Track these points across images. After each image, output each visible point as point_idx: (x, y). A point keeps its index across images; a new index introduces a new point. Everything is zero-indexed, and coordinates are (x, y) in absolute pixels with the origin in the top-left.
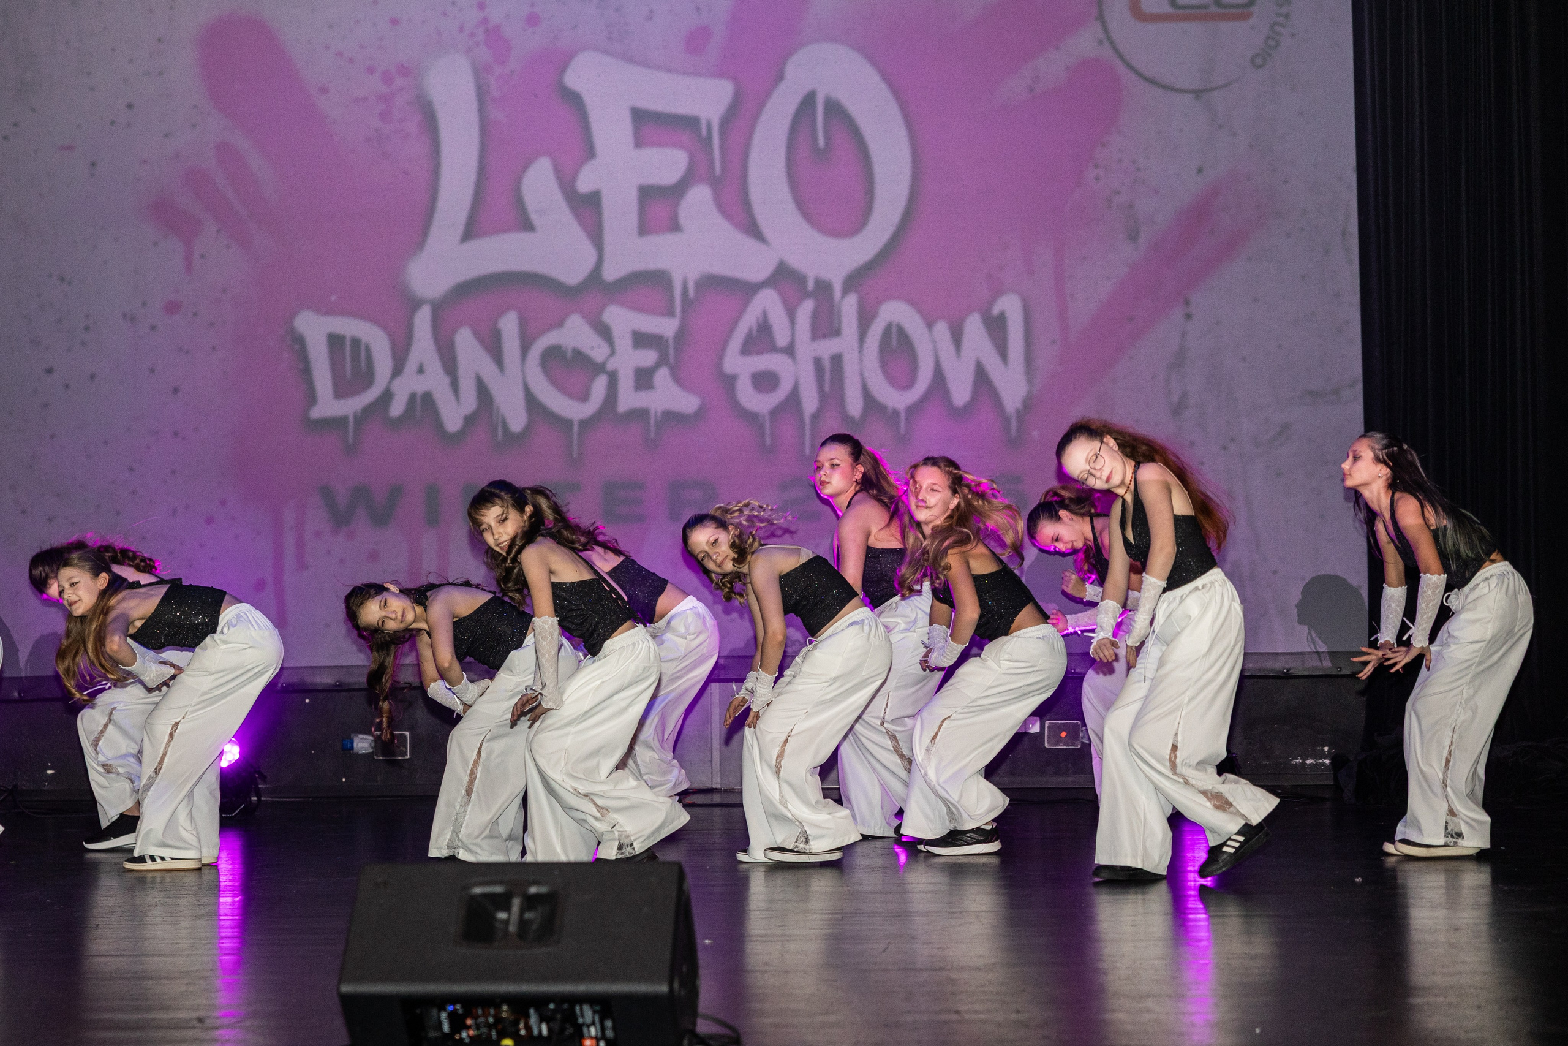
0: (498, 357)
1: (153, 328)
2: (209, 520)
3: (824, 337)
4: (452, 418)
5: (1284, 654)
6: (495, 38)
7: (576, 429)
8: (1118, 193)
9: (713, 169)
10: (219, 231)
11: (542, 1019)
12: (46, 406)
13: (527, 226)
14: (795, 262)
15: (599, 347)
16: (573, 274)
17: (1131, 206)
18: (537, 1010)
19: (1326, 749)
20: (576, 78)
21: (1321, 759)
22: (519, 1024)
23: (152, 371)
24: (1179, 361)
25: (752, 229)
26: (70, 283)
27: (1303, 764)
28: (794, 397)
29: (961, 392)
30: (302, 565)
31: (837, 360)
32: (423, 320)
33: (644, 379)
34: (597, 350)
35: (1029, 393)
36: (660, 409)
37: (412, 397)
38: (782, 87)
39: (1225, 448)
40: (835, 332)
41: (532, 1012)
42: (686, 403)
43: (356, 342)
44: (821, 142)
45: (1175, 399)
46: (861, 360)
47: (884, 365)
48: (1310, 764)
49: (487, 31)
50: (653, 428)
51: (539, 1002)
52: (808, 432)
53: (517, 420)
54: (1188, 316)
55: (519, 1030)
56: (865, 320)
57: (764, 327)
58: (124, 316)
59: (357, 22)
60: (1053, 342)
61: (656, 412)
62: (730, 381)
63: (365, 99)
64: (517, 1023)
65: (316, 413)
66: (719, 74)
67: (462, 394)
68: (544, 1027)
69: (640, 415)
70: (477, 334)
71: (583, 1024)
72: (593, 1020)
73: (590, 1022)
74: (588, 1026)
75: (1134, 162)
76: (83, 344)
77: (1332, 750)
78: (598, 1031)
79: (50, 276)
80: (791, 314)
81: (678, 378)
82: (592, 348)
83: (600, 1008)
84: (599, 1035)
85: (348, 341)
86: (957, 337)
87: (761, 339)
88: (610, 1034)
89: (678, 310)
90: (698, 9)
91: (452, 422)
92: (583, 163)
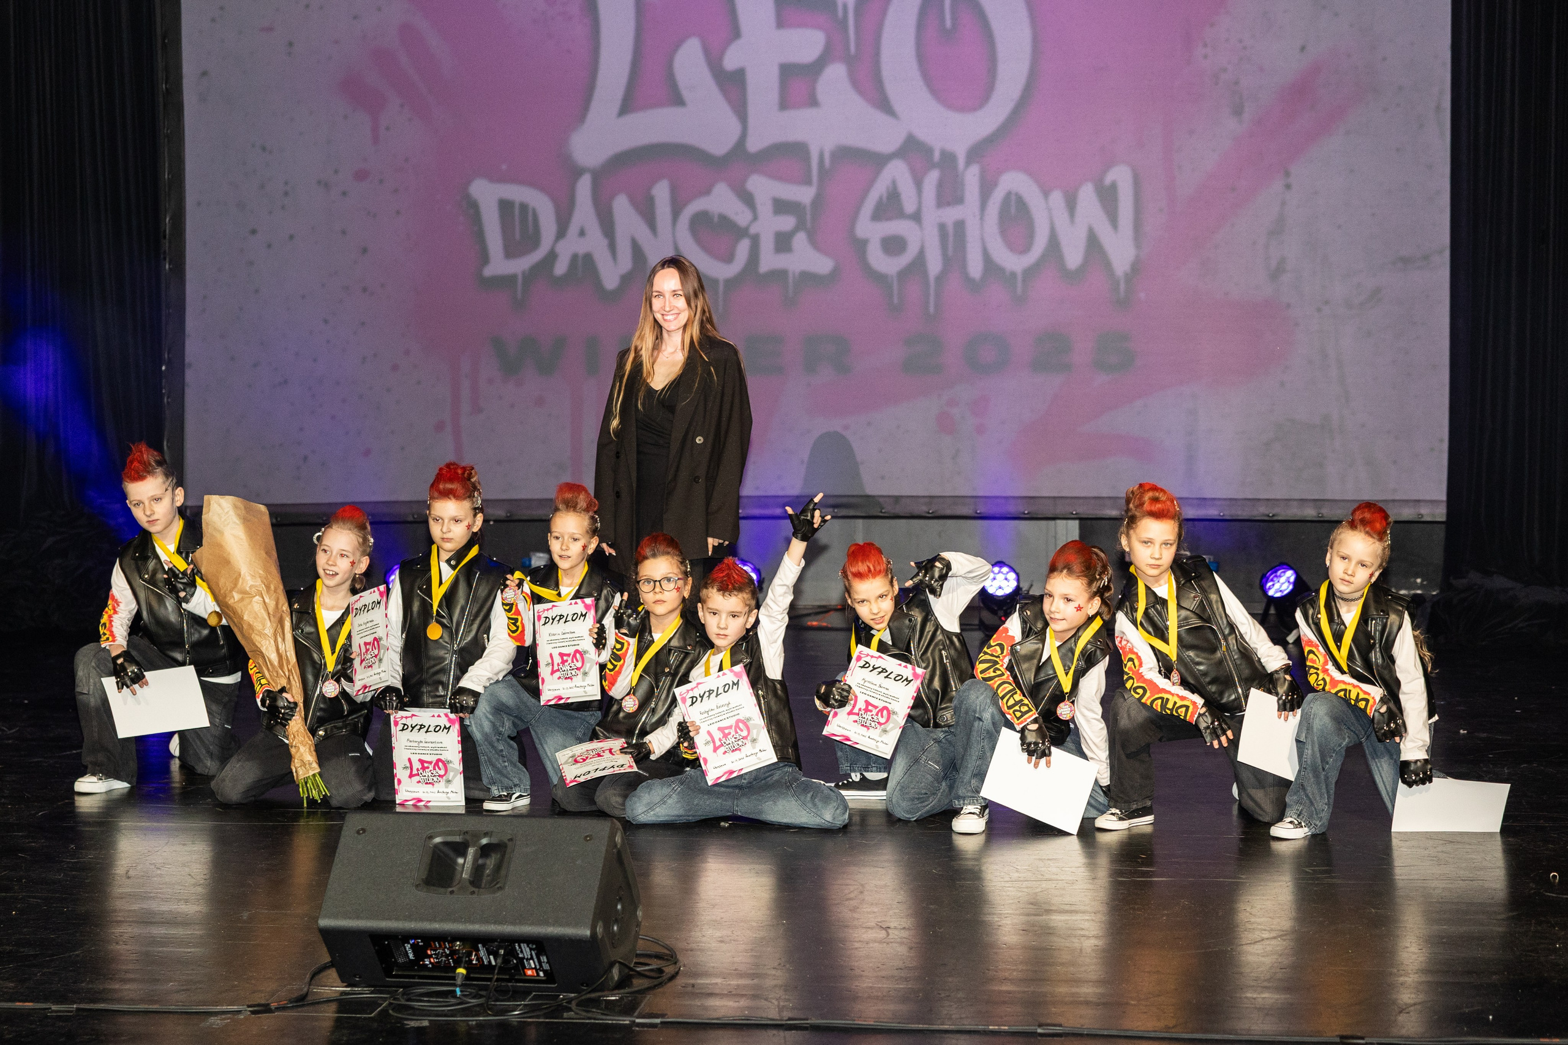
0: (651, 221)
1: (344, 194)
2: (395, 368)
3: (949, 204)
4: (610, 278)
7: (722, 288)
8: (1225, 70)
9: (847, 48)
10: (402, 106)
11: (489, 953)
12: (251, 263)
13: (678, 100)
14: (922, 135)
15: (743, 213)
16: (719, 147)
17: (1236, 83)
18: (484, 946)
19: (1419, 580)
23: (344, 232)
24: (1278, 229)
25: (884, 105)
26: (271, 152)
28: (920, 261)
29: (1073, 257)
30: (477, 409)
31: (960, 225)
32: (584, 188)
34: (740, 215)
35: (1137, 256)
36: (798, 271)
37: (575, 257)
39: (1319, 310)
40: (959, 200)
41: (480, 945)
42: (822, 265)
43: (524, 207)
44: (948, 23)
45: (1274, 264)
46: (982, 226)
47: (1004, 232)
50: (790, 288)
51: (485, 939)
54: (1288, 187)
55: (472, 960)
56: (987, 188)
57: (894, 195)
58: (319, 182)
60: (1161, 210)
61: (794, 273)
62: (861, 246)
64: (469, 955)
65: (488, 271)
67: (619, 255)
68: (492, 957)
69: (780, 275)
70: (633, 201)
71: (524, 958)
72: (531, 955)
73: (529, 957)
74: (528, 960)
75: (1241, 41)
76: (283, 207)
77: (1425, 583)
78: (537, 964)
79: (253, 146)
80: (919, 184)
81: (813, 241)
82: (737, 214)
83: (534, 946)
84: (538, 967)
85: (517, 206)
86: (1071, 204)
87: (889, 208)
88: (546, 967)
89: (815, 179)
91: (610, 280)
92: (729, 42)
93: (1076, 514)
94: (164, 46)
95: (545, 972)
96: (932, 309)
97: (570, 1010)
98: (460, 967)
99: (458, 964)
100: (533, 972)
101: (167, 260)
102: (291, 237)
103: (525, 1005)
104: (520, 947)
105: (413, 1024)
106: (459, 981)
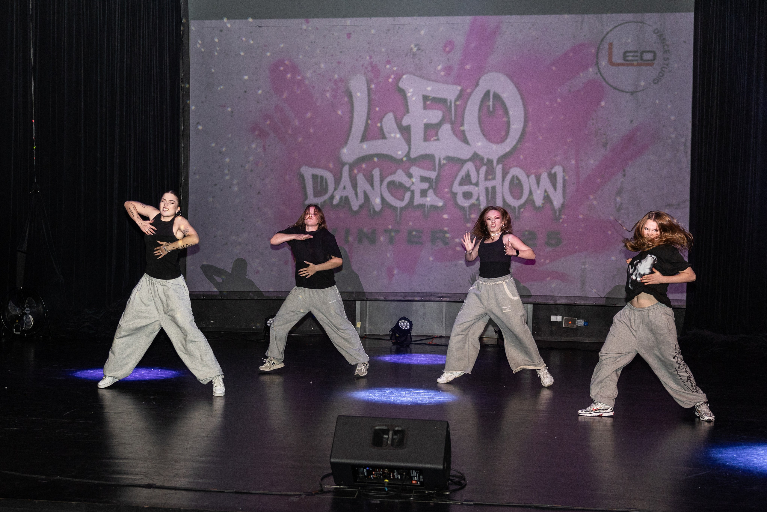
0: (372, 185)
1: (251, 171)
3: (489, 180)
4: (355, 206)
6: (374, 68)
7: (399, 210)
8: (600, 129)
9: (451, 118)
10: (275, 137)
11: (398, 474)
12: (214, 197)
13: (384, 137)
14: (479, 152)
15: (408, 181)
16: (399, 155)
17: (605, 134)
18: (397, 471)
20: (403, 84)
23: (251, 186)
24: (620, 192)
25: (465, 140)
26: (223, 154)
28: (477, 202)
29: (539, 201)
31: (494, 188)
32: (346, 170)
35: (564, 202)
37: (341, 197)
38: (478, 88)
40: (494, 178)
41: (395, 471)
42: (439, 202)
43: (322, 178)
44: (491, 109)
45: (618, 206)
46: (502, 189)
47: (511, 191)
49: (372, 67)
50: (426, 211)
51: (398, 468)
53: (378, 207)
54: (624, 175)
55: (391, 476)
57: (468, 176)
58: (242, 166)
59: (325, 62)
60: (574, 184)
61: (428, 205)
62: (455, 195)
63: (328, 91)
64: (390, 474)
66: (456, 83)
67: (359, 197)
69: (422, 206)
70: (365, 176)
72: (416, 475)
74: (414, 477)
75: (607, 118)
76: (227, 176)
78: (418, 478)
79: (216, 151)
80: (478, 171)
81: (435, 193)
82: (406, 182)
83: (418, 472)
84: (418, 480)
85: (319, 177)
86: (538, 181)
87: (466, 180)
89: (437, 169)
90: (448, 59)
91: (355, 207)
92: (405, 115)
93: (537, 302)
94: (183, 112)
95: (421, 482)
97: (434, 498)
98: (386, 479)
99: (385, 478)
100: (415, 482)
102: (230, 187)
103: (414, 495)
104: (412, 472)
105: (374, 502)
106: (386, 485)
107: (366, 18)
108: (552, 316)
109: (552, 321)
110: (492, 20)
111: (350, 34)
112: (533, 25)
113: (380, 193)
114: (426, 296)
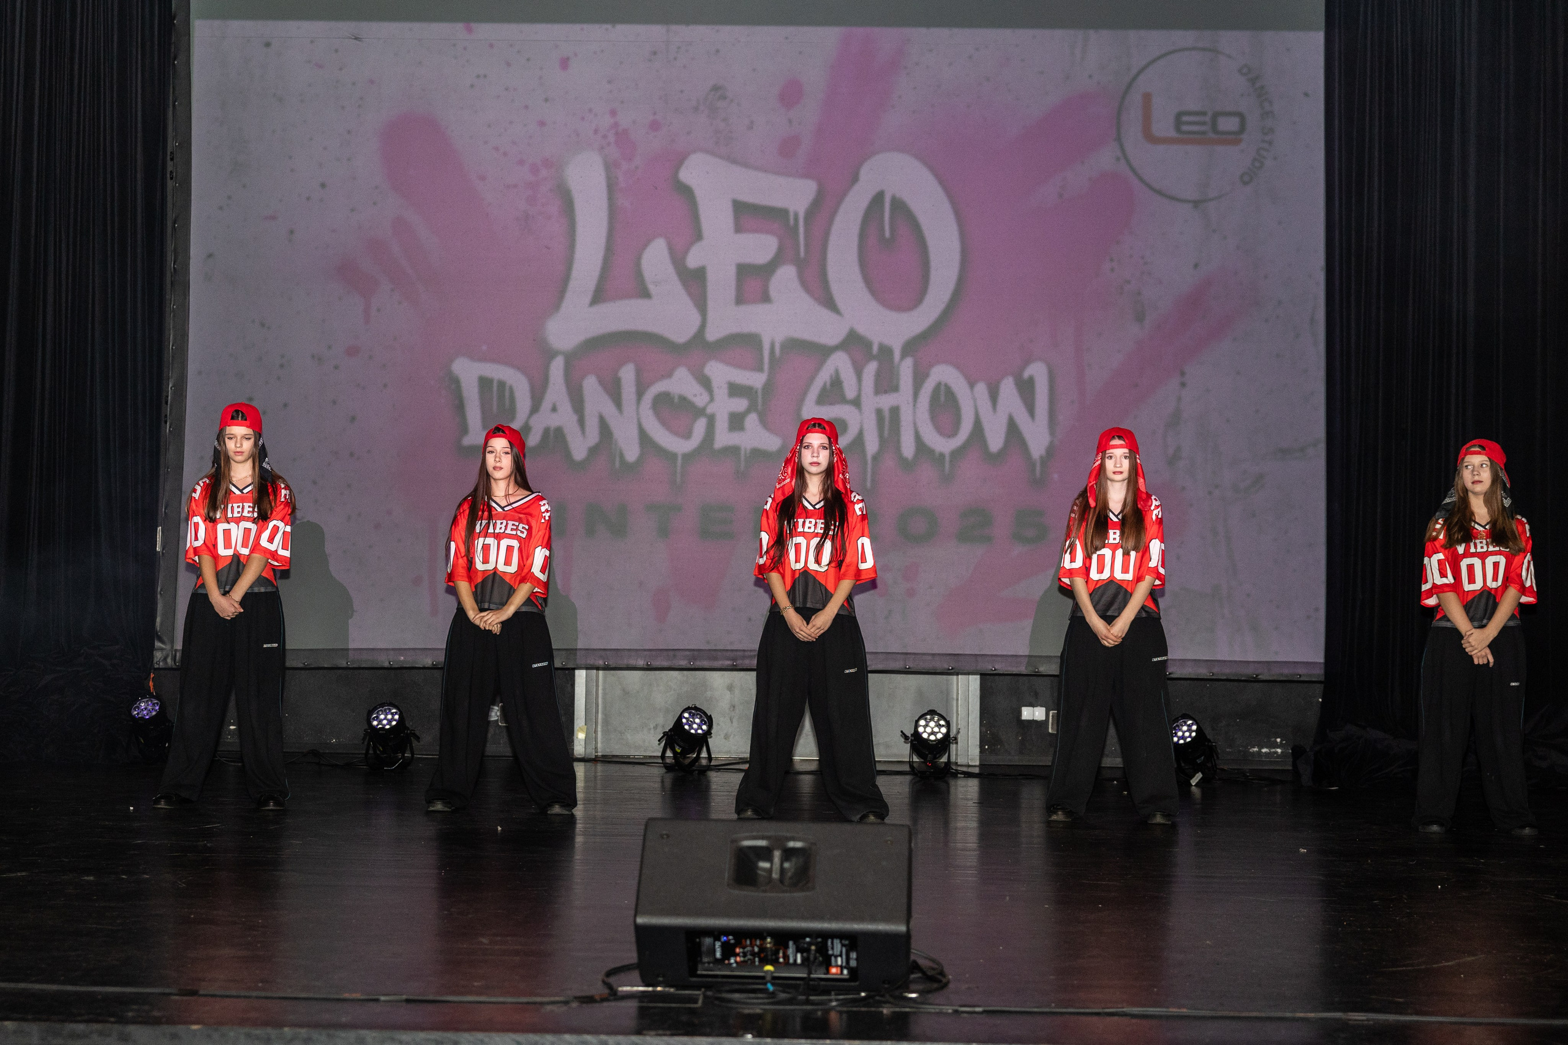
0: (618, 402)
1: (336, 367)
2: (377, 527)
3: (886, 392)
4: (579, 450)
5: (1253, 662)
6: (622, 138)
7: (679, 461)
8: (1128, 282)
9: (797, 252)
10: (392, 290)
11: (798, 950)
13: (645, 294)
14: (862, 330)
15: (701, 395)
16: (681, 334)
17: (1139, 294)
18: (795, 943)
19: (1279, 740)
20: (689, 174)
21: (1274, 748)
22: (779, 953)
23: (334, 402)
24: (1174, 421)
25: (829, 302)
26: (269, 328)
27: (1259, 752)
28: (858, 442)
29: (995, 441)
31: (895, 411)
32: (557, 368)
33: (736, 422)
34: (699, 398)
35: (1051, 442)
36: (749, 447)
37: (547, 431)
38: (856, 188)
39: (1210, 493)
40: (895, 389)
41: (791, 943)
42: (770, 442)
43: (502, 384)
44: (887, 234)
45: (1171, 451)
46: (914, 412)
47: (934, 418)
48: (1265, 753)
49: (617, 134)
50: (743, 465)
51: (797, 936)
52: (869, 470)
53: (632, 453)
54: (1183, 385)
55: (778, 958)
56: (919, 379)
57: (836, 382)
58: (313, 357)
59: (511, 123)
60: (1072, 402)
61: (746, 450)
63: (515, 186)
64: (776, 953)
65: (467, 441)
66: (806, 175)
67: (588, 430)
68: (799, 956)
69: (732, 451)
70: (601, 382)
71: (833, 955)
72: (841, 952)
73: (839, 953)
74: (836, 957)
75: (1143, 257)
76: (279, 378)
77: (1284, 742)
78: (844, 960)
79: (253, 321)
80: (859, 373)
81: (764, 423)
82: (695, 395)
83: (847, 942)
84: (844, 964)
85: (496, 384)
86: (994, 396)
87: (833, 393)
88: (853, 963)
89: (766, 366)
90: (790, 121)
91: (579, 452)
92: (692, 244)
93: (995, 670)
94: (174, 228)
95: (851, 970)
96: (869, 484)
98: (767, 964)
99: (766, 961)
100: (837, 971)
101: (168, 423)
102: (285, 405)
104: (832, 943)
106: (769, 978)
107: (605, 26)
108: (1023, 708)
109: (1024, 720)
110: (887, 38)
111: (568, 59)
112: (977, 49)
113: (635, 420)
114: (744, 657)
